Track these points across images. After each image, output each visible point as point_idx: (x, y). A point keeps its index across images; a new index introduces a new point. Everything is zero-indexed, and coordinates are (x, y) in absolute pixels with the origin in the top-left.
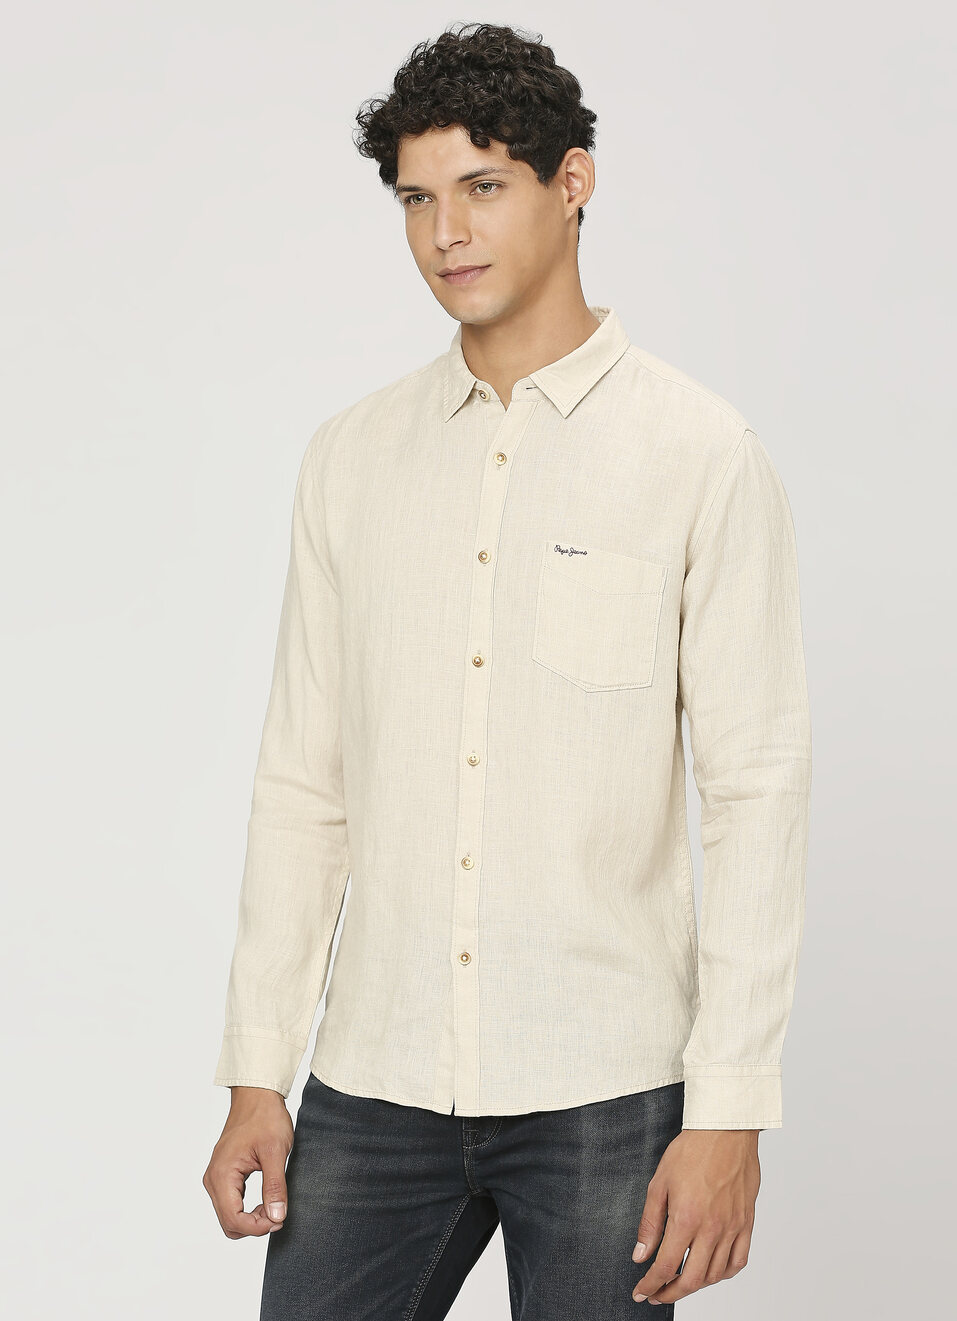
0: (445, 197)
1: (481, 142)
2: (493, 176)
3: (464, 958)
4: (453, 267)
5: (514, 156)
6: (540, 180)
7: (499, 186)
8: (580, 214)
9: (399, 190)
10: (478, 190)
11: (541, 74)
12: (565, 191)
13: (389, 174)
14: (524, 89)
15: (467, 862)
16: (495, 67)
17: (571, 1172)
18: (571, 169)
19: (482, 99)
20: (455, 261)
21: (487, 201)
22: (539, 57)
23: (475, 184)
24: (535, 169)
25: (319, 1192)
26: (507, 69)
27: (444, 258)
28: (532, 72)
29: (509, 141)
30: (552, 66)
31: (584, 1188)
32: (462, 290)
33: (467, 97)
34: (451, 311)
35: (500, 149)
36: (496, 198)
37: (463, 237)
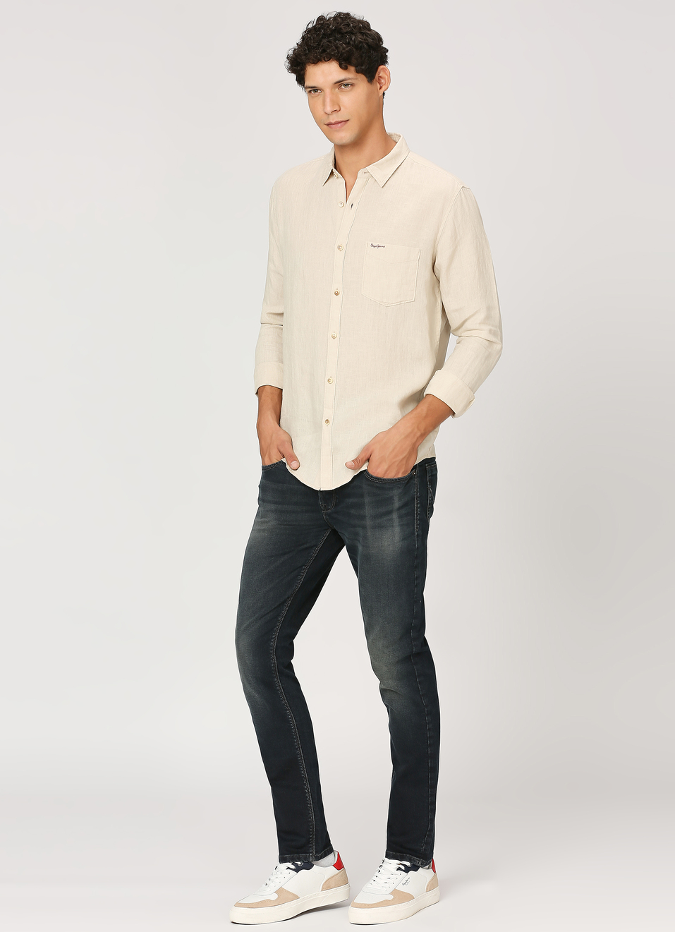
0: (327, 91)
1: (344, 66)
2: (349, 81)
3: (327, 422)
4: (333, 121)
5: (357, 72)
6: (368, 81)
7: (352, 85)
8: (384, 94)
9: (306, 88)
10: (343, 87)
11: (366, 35)
12: (378, 85)
13: (301, 80)
14: (360, 42)
15: (330, 380)
16: (347, 33)
18: (381, 75)
19: (344, 49)
20: (333, 119)
21: (346, 92)
22: (364, 27)
23: (340, 84)
24: (366, 77)
26: (353, 34)
27: (328, 117)
28: (362, 34)
29: (356, 67)
30: (370, 30)
31: (369, 534)
32: (336, 131)
33: (337, 48)
34: (331, 140)
35: (352, 69)
36: (351, 90)
37: (337, 108)
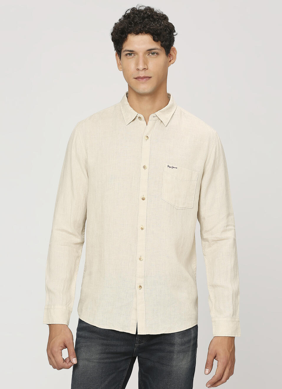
1: (156, 39)
2: (156, 51)
3: (140, 287)
4: (141, 76)
6: (166, 55)
7: (157, 54)
12: (169, 59)
15: (141, 259)
17: (171, 352)
18: (171, 53)
21: (153, 58)
24: (165, 51)
25: (93, 358)
31: (175, 357)
32: (142, 83)
36: (156, 57)
37: (146, 67)
